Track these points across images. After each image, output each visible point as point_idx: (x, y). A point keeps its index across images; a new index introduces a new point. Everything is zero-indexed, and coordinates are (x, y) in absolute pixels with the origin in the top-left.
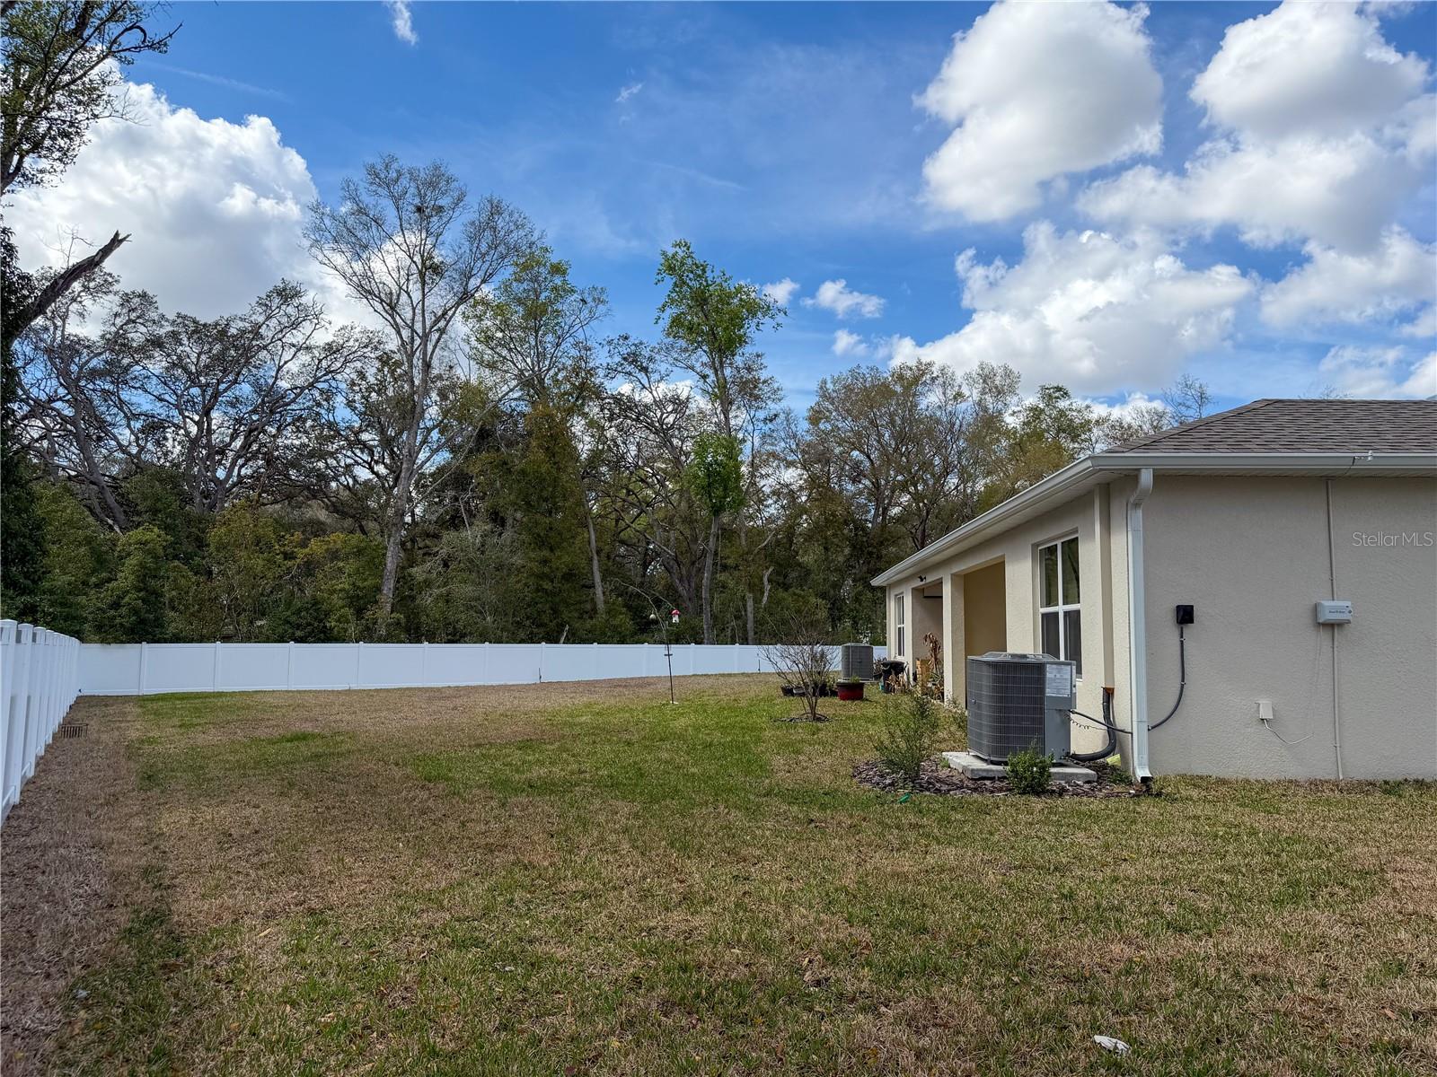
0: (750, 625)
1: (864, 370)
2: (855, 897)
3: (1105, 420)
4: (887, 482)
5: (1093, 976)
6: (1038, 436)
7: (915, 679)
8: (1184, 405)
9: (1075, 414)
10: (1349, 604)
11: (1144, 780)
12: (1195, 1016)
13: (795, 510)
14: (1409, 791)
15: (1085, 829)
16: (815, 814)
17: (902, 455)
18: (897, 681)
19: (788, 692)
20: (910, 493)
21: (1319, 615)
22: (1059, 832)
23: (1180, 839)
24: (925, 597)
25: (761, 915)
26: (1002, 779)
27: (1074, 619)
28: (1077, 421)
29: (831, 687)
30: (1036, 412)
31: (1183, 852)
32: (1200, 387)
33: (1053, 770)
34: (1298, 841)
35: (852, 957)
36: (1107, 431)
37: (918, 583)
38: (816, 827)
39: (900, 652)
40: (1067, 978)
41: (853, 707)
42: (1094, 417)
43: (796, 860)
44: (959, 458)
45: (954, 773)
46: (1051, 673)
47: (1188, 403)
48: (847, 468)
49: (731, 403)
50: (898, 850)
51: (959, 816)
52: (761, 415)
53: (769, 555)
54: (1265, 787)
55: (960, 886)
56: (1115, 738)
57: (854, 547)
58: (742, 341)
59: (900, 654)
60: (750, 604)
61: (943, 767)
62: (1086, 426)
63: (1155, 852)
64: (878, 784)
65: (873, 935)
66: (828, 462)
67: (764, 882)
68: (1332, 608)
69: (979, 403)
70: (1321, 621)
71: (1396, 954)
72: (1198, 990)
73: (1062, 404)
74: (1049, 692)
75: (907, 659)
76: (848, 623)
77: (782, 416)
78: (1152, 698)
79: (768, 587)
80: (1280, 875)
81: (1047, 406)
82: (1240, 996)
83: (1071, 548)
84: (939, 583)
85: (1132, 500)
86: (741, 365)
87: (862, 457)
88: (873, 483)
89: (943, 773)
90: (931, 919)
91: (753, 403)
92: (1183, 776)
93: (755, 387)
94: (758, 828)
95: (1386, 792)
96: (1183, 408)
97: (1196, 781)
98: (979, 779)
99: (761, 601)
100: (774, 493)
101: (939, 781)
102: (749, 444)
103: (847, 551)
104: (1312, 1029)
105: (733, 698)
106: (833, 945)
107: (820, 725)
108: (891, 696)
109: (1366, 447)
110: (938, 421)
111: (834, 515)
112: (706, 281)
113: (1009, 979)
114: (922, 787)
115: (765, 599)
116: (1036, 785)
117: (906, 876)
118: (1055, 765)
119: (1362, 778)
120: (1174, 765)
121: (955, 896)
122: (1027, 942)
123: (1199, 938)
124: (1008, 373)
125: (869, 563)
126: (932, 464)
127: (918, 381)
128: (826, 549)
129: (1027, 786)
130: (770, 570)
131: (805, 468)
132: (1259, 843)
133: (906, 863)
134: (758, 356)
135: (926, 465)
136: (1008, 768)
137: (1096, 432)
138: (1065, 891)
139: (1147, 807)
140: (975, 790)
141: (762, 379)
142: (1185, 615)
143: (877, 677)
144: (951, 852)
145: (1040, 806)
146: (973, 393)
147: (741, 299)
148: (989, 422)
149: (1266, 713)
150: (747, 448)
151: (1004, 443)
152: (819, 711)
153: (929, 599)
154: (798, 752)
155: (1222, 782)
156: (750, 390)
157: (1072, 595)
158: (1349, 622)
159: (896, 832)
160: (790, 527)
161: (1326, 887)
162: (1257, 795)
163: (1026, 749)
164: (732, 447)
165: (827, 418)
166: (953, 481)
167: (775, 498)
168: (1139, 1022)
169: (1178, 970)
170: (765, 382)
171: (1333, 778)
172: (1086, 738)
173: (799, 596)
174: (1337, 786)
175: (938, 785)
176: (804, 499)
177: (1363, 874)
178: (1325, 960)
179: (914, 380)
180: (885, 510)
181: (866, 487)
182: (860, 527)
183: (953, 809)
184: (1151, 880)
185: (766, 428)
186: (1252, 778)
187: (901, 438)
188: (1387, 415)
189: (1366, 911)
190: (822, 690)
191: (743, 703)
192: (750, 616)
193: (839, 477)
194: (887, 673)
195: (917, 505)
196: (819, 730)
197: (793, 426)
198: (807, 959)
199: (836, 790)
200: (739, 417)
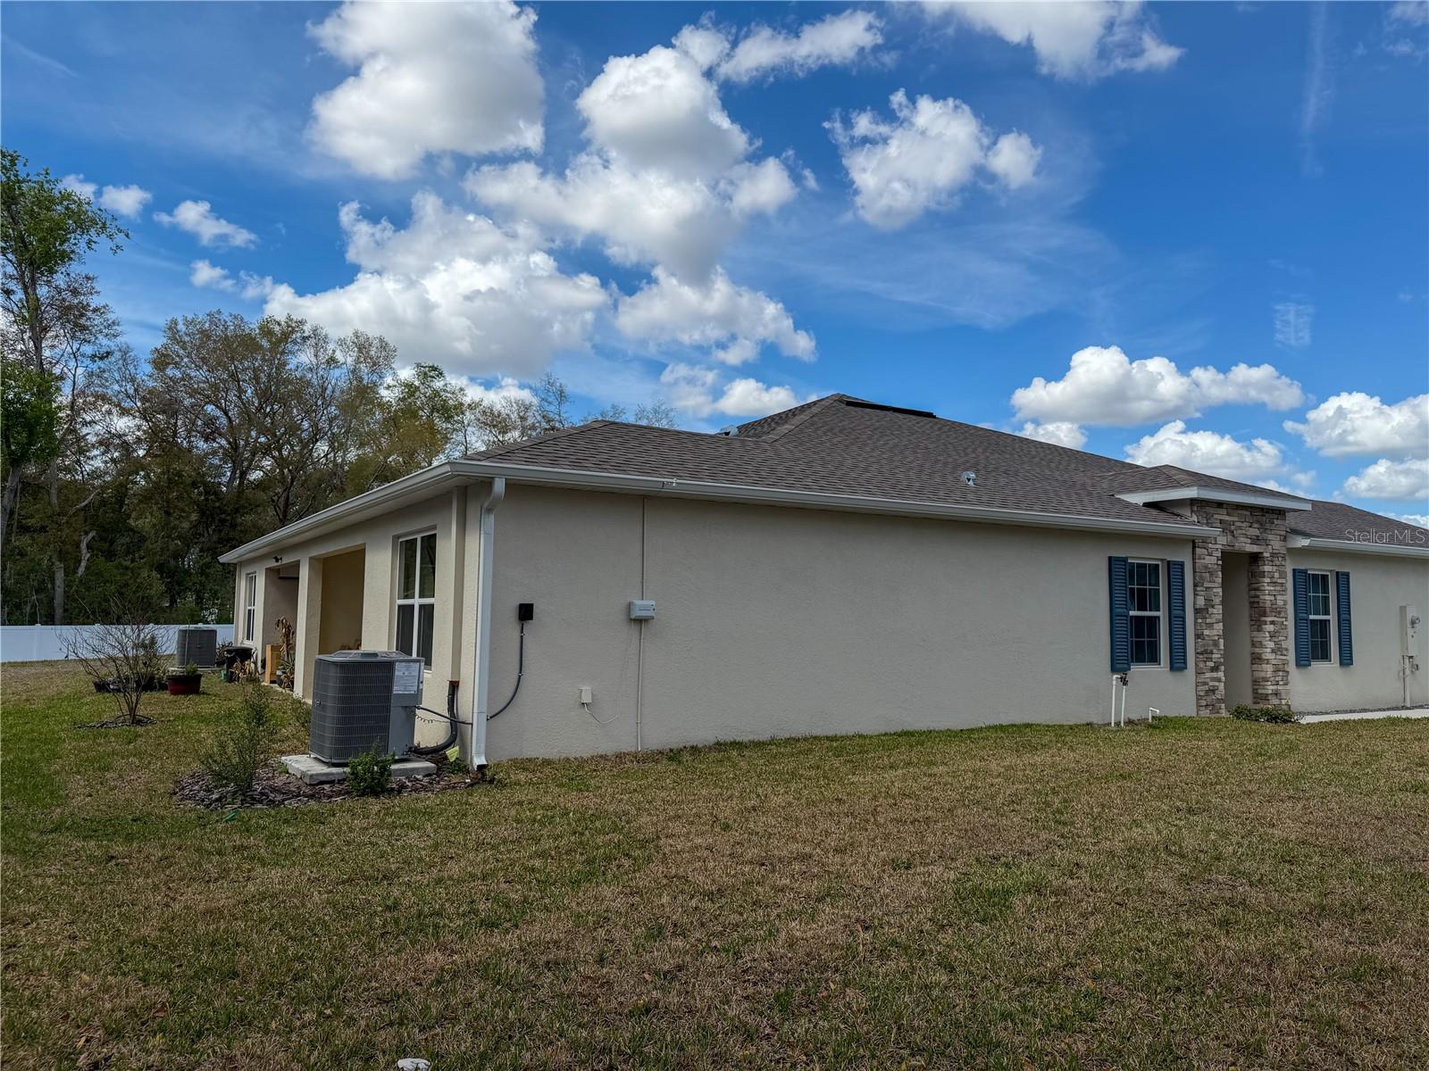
0: (59, 599)
1: (225, 316)
2: (155, 947)
3: (478, 404)
4: (247, 444)
5: (405, 992)
6: (411, 413)
7: (264, 666)
8: (546, 401)
9: (449, 395)
10: (654, 603)
11: (481, 767)
12: (493, 1016)
13: (129, 464)
14: (686, 757)
15: (418, 828)
16: (118, 848)
17: (266, 415)
18: (243, 669)
19: (101, 687)
20: (273, 457)
21: (632, 612)
22: (392, 835)
23: (503, 829)
24: (281, 578)
25: (27, 993)
26: (341, 782)
27: (428, 611)
28: (451, 402)
29: (160, 680)
30: (410, 389)
31: (504, 841)
32: (560, 387)
33: (394, 767)
34: (598, 818)
35: (143, 1024)
36: (479, 416)
37: (273, 564)
38: (117, 865)
39: (249, 636)
40: (381, 1001)
41: (186, 704)
42: (467, 400)
43: (85, 912)
44: (331, 426)
45: (292, 779)
46: (399, 671)
47: (550, 400)
48: (199, 423)
49: (45, 330)
50: (216, 880)
51: (290, 830)
52: (88, 349)
53: (90, 516)
54: (581, 763)
55: (280, 914)
56: (457, 728)
57: (202, 513)
58: (65, 257)
59: (248, 639)
60: (60, 576)
61: (281, 773)
62: (459, 408)
63: (480, 845)
64: (203, 801)
65: (171, 992)
66: (175, 414)
67: (36, 948)
68: (642, 606)
69: (354, 371)
70: (633, 617)
71: (658, 919)
72: (499, 987)
73: (438, 384)
74: (397, 689)
75: (256, 644)
76: (191, 598)
77: (118, 355)
78: (492, 689)
79: (86, 555)
80: (581, 854)
81: (423, 384)
82: (535, 986)
83: (430, 544)
84: (296, 566)
85: (486, 505)
86: (63, 286)
87: (218, 413)
88: (229, 443)
89: (280, 781)
90: (244, 959)
91: (78, 334)
92: (515, 761)
93: (82, 315)
94: (37, 876)
95: (670, 759)
96: (546, 404)
97: (523, 764)
98: (317, 785)
99: (75, 571)
100: (101, 443)
101: (274, 790)
102: (69, 382)
103: (194, 517)
104: (588, 1006)
105: (24, 697)
106: (119, 1014)
107: (140, 729)
108: (232, 686)
109: (674, 474)
110: (309, 383)
111: (179, 474)
112: (16, 176)
113: (320, 1014)
114: (254, 799)
115: (81, 570)
116: (375, 785)
117: (221, 912)
118: (397, 762)
119: (654, 748)
120: (510, 750)
121: (273, 928)
122: (344, 967)
123: (507, 931)
124: (383, 345)
125: (220, 531)
126: (299, 429)
127: (287, 338)
128: (168, 514)
129: (367, 787)
130: (91, 535)
131: (145, 418)
132: (569, 824)
133: (223, 896)
134: (88, 278)
135: (294, 429)
136: (347, 770)
137: (469, 416)
138: (389, 903)
139: (480, 798)
140: (312, 797)
141: (93, 306)
142: (526, 612)
143: (220, 664)
144: (276, 874)
145: (377, 808)
146: (347, 358)
147: (67, 208)
148: (363, 393)
149: (587, 698)
150: (67, 389)
151: (378, 416)
152: (142, 711)
153: (284, 580)
154: (107, 768)
155: (547, 762)
156: (75, 317)
157: (428, 589)
158: (653, 618)
159: (216, 858)
160: (121, 485)
161: (615, 860)
162: (573, 773)
163: (369, 749)
164: (45, 384)
165: (176, 363)
166: (322, 447)
167: (102, 449)
168: (443, 1034)
169: (483, 970)
170: (95, 310)
171: (633, 750)
172: (429, 731)
173: (127, 568)
174: (636, 757)
175: (272, 796)
176: (141, 453)
177: (644, 844)
178: (605, 935)
179: (284, 337)
180: (243, 475)
181: (221, 447)
182: (212, 490)
183: (286, 821)
184: (473, 877)
185: (94, 367)
186: (571, 757)
187: (265, 396)
188: (690, 445)
189: (642, 880)
190: (149, 684)
191: (38, 705)
192: (59, 591)
193: (189, 431)
194: (231, 662)
195: (282, 471)
196: (138, 736)
197: (131, 367)
198: (83, 1039)
199: (149, 814)
200: (56, 347)
